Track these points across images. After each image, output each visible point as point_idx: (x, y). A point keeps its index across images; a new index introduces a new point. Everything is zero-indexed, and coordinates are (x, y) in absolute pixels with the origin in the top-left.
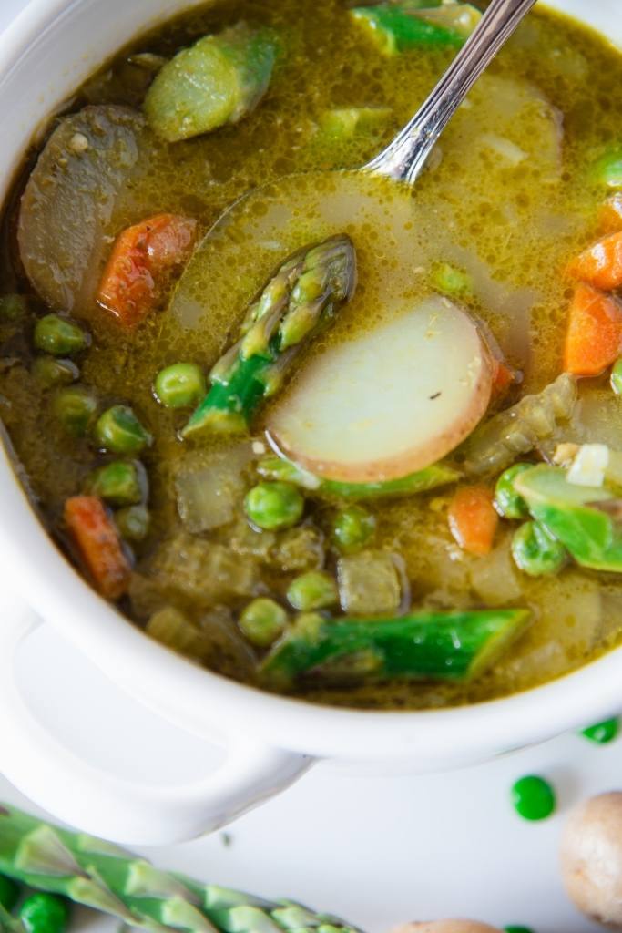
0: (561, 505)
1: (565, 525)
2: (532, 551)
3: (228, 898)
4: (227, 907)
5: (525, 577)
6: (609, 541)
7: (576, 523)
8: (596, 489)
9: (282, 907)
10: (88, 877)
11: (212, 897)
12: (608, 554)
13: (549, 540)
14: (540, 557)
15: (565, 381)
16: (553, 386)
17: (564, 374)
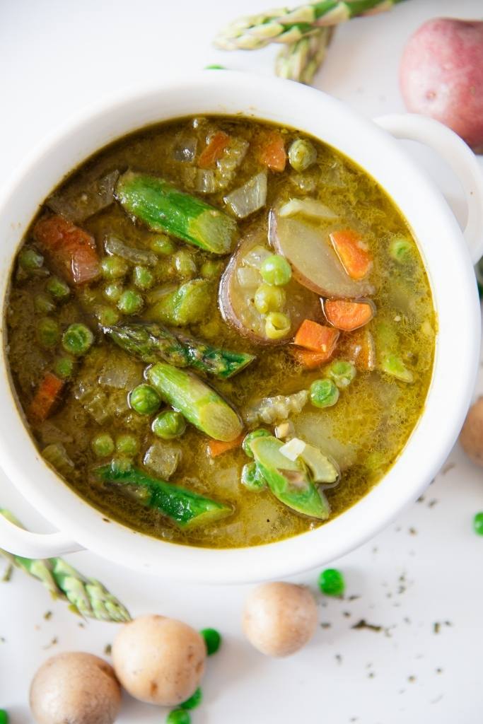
0: (265, 466)
1: (267, 474)
2: (250, 478)
3: (67, 571)
4: (64, 575)
5: (242, 486)
6: (284, 490)
7: (271, 476)
8: (291, 462)
9: (92, 584)
11: (60, 568)
12: (282, 495)
13: (260, 476)
14: (253, 482)
15: (303, 395)
16: (295, 395)
17: (304, 391)
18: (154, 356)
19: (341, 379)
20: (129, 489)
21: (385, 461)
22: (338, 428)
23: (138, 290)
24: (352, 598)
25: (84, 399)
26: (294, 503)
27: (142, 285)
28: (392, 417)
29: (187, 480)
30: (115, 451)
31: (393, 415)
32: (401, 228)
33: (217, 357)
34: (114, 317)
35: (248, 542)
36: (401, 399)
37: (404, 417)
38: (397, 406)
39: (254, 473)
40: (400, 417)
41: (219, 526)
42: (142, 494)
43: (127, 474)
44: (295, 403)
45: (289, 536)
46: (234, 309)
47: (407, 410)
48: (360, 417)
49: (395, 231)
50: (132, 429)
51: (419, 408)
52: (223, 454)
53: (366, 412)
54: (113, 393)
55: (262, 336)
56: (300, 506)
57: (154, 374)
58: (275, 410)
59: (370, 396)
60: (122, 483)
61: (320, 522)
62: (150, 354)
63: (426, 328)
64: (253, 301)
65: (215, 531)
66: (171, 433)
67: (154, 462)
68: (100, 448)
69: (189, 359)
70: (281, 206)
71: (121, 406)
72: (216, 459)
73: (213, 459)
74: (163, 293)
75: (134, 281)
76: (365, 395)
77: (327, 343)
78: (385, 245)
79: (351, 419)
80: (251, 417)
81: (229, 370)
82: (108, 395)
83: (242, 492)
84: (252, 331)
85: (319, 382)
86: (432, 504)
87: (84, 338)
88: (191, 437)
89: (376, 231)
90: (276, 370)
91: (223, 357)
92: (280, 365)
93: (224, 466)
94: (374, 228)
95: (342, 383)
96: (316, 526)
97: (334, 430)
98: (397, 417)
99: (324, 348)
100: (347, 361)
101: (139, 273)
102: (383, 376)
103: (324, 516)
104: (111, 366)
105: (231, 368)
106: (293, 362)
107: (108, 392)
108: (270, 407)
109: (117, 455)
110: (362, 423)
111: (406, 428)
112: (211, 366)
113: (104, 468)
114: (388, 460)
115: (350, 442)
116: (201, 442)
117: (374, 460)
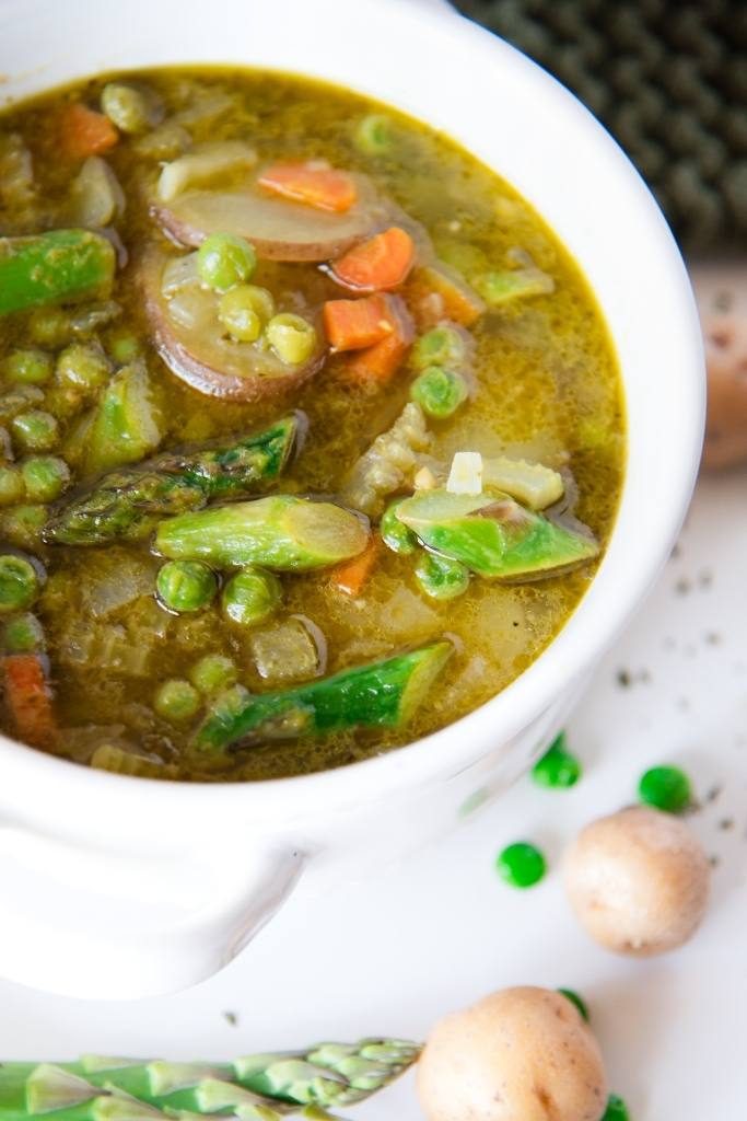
0: (446, 523)
1: (456, 541)
2: (438, 580)
3: (257, 1063)
4: (261, 1072)
5: (433, 605)
6: (503, 544)
7: (465, 535)
8: (477, 497)
9: (315, 1050)
10: (108, 1094)
11: (242, 1069)
13: (450, 563)
14: (446, 582)
15: (411, 411)
16: (401, 419)
17: (409, 405)
18: (146, 518)
19: (446, 354)
20: (269, 728)
21: (608, 421)
22: (502, 425)
23: (42, 452)
24: (713, 795)
25: (92, 658)
26: (533, 559)
27: (43, 441)
28: (564, 355)
29: (347, 656)
30: (203, 696)
31: (563, 350)
32: (351, 107)
33: (242, 453)
34: (37, 513)
35: (512, 673)
36: (556, 324)
37: (581, 342)
38: (558, 334)
39: (437, 568)
40: (577, 346)
41: (449, 683)
42: (296, 720)
43: (249, 712)
44: (409, 429)
45: (564, 619)
46: (208, 367)
47: (577, 330)
48: (519, 389)
49: (346, 117)
50: (202, 645)
51: (591, 315)
52: (367, 581)
53: (520, 376)
54: (128, 617)
55: (282, 375)
56: (544, 555)
57: (169, 542)
58: (390, 461)
59: (506, 350)
60: (253, 729)
61: (592, 563)
62: (138, 521)
63: (504, 208)
64: (227, 337)
65: (452, 694)
66: (266, 602)
67: (275, 662)
68: (176, 706)
69: (202, 483)
70: (155, 191)
71: (156, 626)
72: (363, 593)
73: (357, 598)
74: (85, 430)
75: (26, 444)
76: (500, 354)
77: (383, 317)
78: (347, 143)
79: (509, 400)
80: (362, 499)
81: (275, 456)
82: (124, 623)
83: (441, 614)
84: (261, 375)
85: (419, 381)
86: (706, 581)
87: (20, 571)
88: (298, 592)
89: (316, 135)
90: (341, 414)
91: (249, 447)
92: (340, 403)
93: (383, 598)
94: (311, 133)
95: (452, 359)
96: (591, 573)
97: (499, 432)
98: (571, 351)
99: (385, 326)
100: (433, 327)
101: (23, 425)
102: (503, 311)
103: (590, 550)
104: (92, 583)
105: (275, 452)
106: (356, 386)
107: (119, 619)
108: (380, 464)
109: (210, 697)
110: (529, 395)
111: (597, 354)
112: (243, 469)
113: (206, 729)
114: (612, 414)
115: (535, 431)
116: (320, 588)
117: (594, 432)
